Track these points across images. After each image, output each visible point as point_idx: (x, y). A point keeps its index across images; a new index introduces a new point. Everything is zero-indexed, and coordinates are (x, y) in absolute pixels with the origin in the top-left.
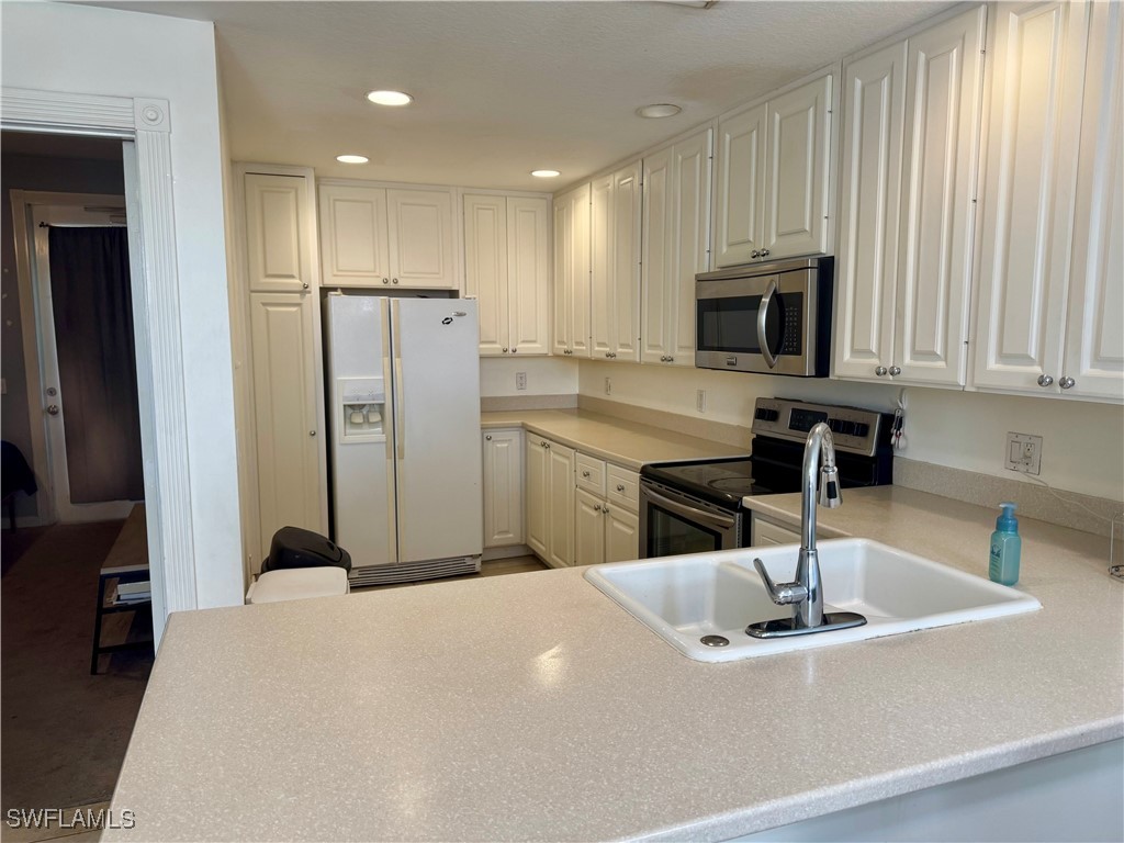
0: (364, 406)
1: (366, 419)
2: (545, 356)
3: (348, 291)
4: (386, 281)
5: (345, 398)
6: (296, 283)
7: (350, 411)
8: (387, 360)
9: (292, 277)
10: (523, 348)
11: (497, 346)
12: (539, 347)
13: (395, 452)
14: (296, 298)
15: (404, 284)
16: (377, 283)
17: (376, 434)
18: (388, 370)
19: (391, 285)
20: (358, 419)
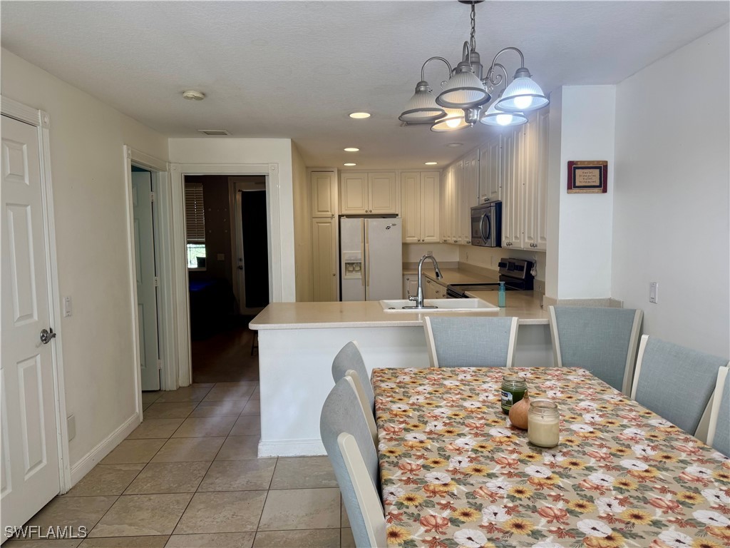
0: (354, 263)
1: (354, 269)
2: (438, 243)
3: (349, 216)
4: (367, 211)
5: (347, 260)
6: (329, 214)
7: (348, 266)
8: (363, 244)
9: (328, 211)
10: (427, 239)
11: (416, 238)
12: (436, 239)
13: (365, 283)
14: (329, 220)
15: (374, 212)
16: (363, 212)
17: (359, 275)
18: (363, 249)
19: (369, 213)
20: (351, 269)
